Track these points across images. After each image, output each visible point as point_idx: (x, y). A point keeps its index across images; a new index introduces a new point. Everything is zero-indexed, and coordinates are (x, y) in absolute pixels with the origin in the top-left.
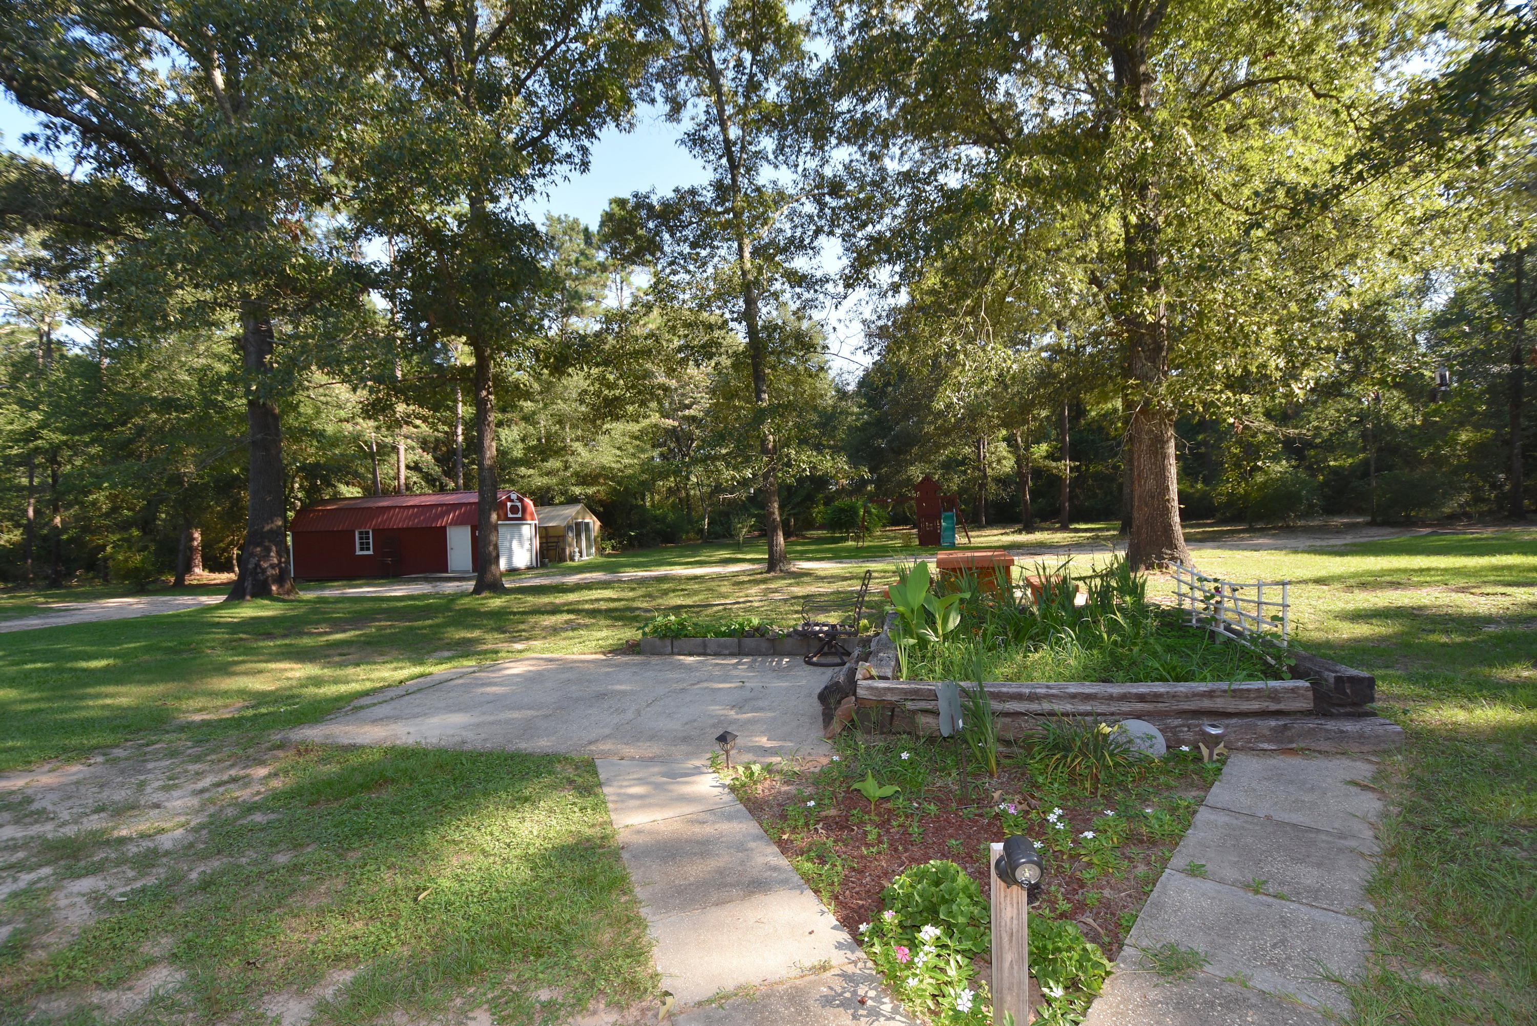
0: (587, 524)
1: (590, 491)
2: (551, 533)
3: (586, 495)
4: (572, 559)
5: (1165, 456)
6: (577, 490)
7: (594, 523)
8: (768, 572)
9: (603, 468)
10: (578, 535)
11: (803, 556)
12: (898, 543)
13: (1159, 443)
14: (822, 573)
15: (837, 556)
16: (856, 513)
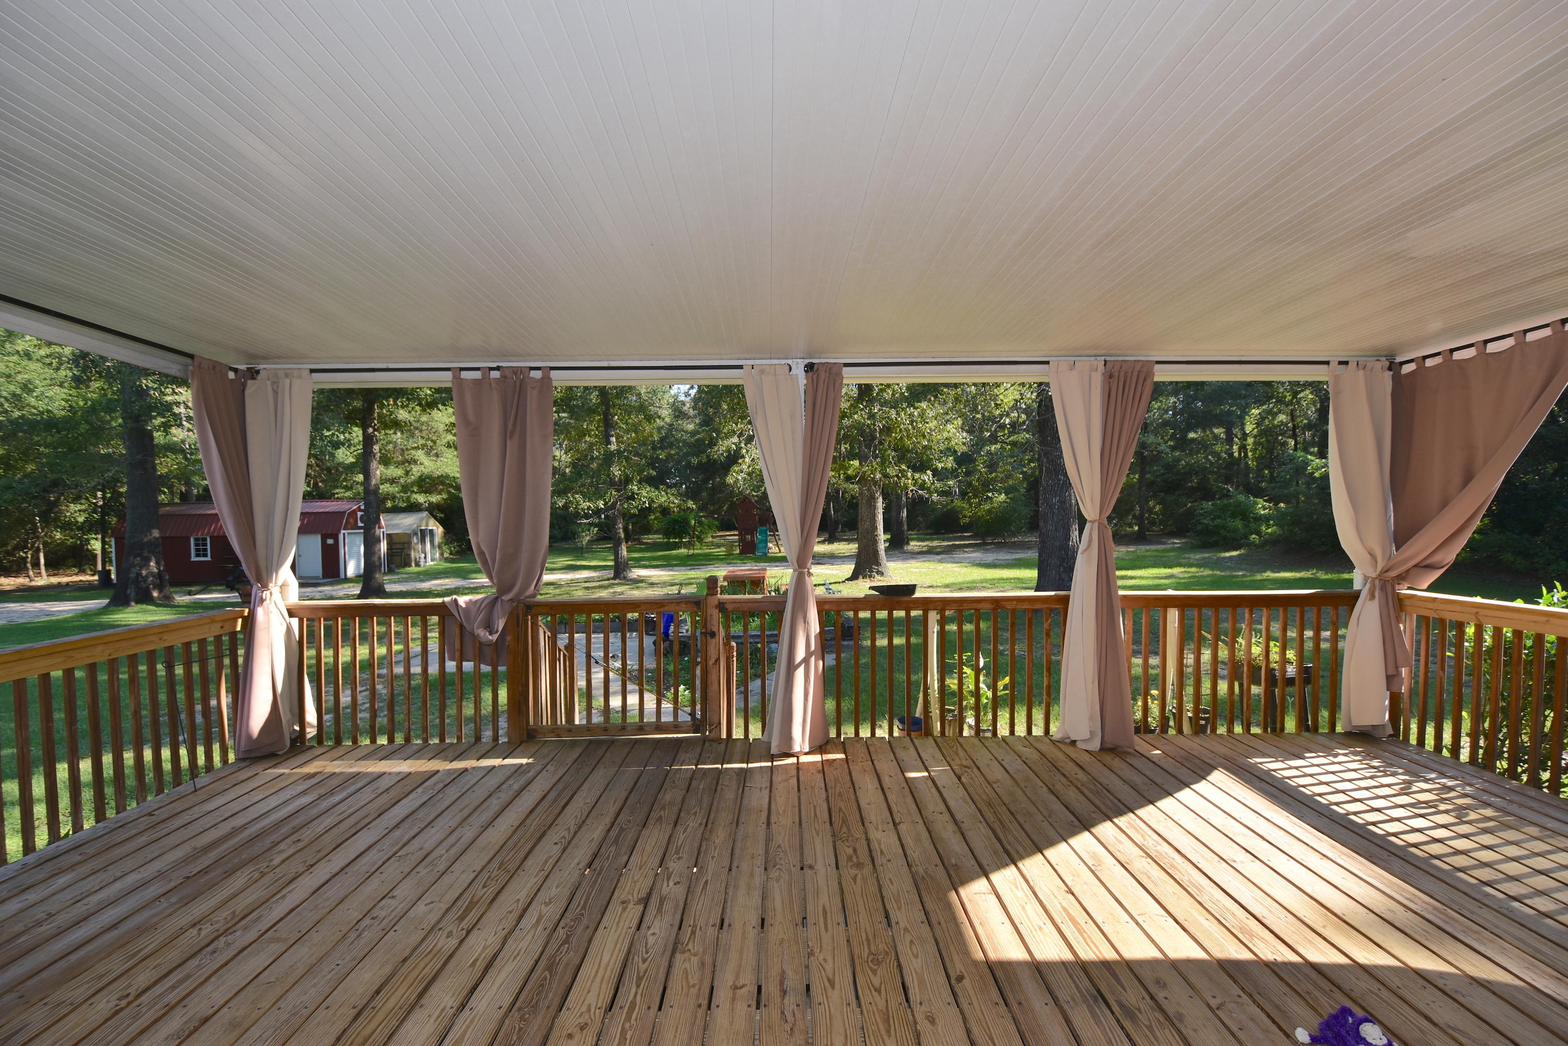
0: (431, 531)
1: (435, 498)
2: (395, 540)
3: (431, 504)
4: (417, 565)
5: (875, 507)
6: (421, 498)
7: (439, 530)
8: (614, 578)
9: (447, 477)
10: (423, 541)
11: (639, 563)
12: (722, 551)
13: (873, 499)
14: (654, 580)
15: (668, 564)
16: (688, 523)
